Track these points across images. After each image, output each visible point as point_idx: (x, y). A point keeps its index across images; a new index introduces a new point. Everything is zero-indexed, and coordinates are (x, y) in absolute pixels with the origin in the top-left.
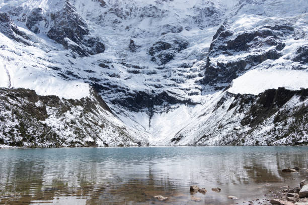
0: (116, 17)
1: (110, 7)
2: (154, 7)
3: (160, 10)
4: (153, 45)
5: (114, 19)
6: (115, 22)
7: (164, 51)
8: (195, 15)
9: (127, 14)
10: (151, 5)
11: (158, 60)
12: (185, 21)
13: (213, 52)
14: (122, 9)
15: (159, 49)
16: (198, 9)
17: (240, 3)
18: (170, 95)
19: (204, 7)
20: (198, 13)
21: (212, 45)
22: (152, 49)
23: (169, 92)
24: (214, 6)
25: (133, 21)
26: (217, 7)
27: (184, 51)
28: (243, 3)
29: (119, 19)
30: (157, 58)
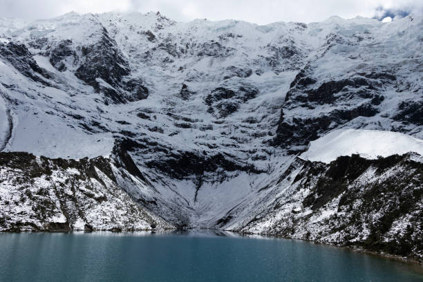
0: (167, 55)
1: (161, 41)
2: (217, 43)
3: (224, 48)
4: (212, 92)
5: (165, 57)
6: (166, 60)
7: (225, 100)
8: (268, 56)
9: (182, 51)
10: (212, 41)
11: (217, 112)
12: (256, 62)
13: (289, 104)
14: (176, 44)
15: (218, 97)
16: (274, 48)
17: (328, 43)
18: (227, 158)
19: (281, 46)
20: (274, 53)
21: (288, 95)
22: (210, 96)
23: (226, 154)
24: (294, 45)
25: (189, 60)
26: (298, 46)
27: (251, 101)
28: (332, 43)
29: (171, 57)
30: (215, 109)
